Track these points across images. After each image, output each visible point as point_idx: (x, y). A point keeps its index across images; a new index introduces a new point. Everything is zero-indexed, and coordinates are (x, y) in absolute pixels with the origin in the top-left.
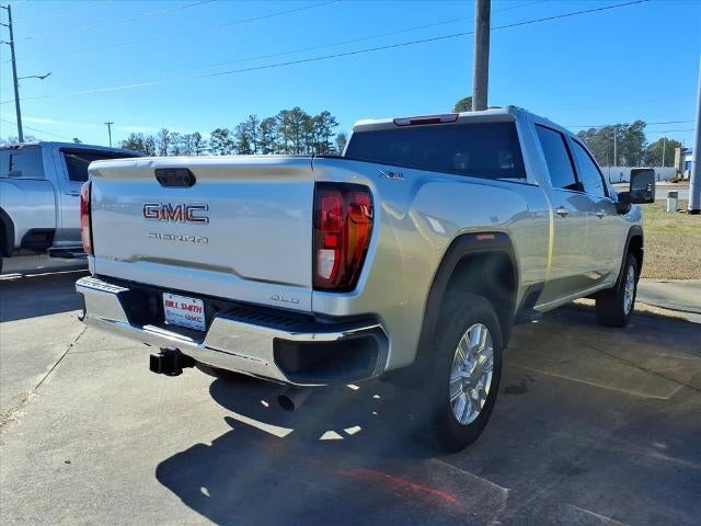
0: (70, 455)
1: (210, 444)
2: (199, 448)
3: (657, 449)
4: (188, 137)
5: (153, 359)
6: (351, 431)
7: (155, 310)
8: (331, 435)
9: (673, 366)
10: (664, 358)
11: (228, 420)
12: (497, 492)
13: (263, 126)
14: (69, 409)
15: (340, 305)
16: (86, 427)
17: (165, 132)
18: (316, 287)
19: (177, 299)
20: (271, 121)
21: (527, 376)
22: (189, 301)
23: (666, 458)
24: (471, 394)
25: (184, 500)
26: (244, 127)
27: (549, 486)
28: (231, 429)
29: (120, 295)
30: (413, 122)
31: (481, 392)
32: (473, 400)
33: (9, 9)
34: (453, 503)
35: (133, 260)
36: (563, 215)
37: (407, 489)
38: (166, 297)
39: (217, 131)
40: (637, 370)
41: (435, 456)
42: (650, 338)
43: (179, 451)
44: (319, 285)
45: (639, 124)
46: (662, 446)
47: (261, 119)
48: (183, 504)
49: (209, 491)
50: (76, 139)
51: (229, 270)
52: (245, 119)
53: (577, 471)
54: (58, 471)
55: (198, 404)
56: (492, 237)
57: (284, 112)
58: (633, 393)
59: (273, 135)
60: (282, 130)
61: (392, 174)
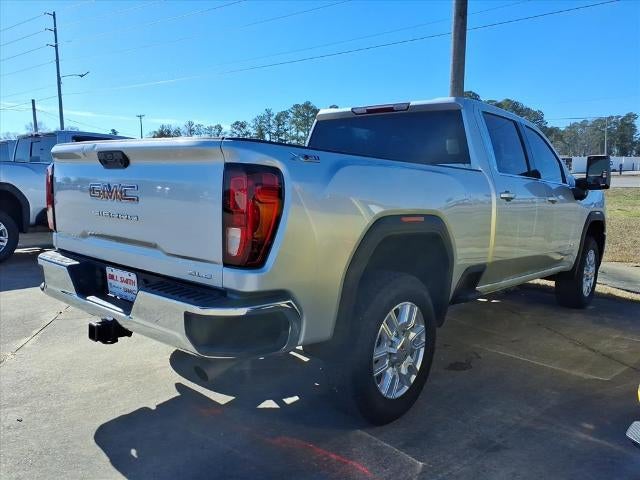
0: (23, 414)
1: (153, 408)
2: (144, 411)
3: (583, 430)
4: (210, 129)
5: (91, 327)
6: (289, 401)
7: (99, 282)
8: (269, 404)
9: (623, 348)
10: (617, 339)
11: (179, 386)
12: (413, 465)
13: (278, 118)
14: (38, 370)
15: (250, 282)
16: (48, 389)
17: (191, 124)
18: (226, 265)
19: (117, 273)
20: (285, 114)
21: (475, 353)
22: (125, 275)
23: (591, 439)
24: (399, 370)
25: (111, 461)
26: (261, 119)
27: (465, 462)
28: (178, 394)
29: (71, 268)
30: (370, 111)
31: (411, 369)
32: (400, 375)
33: (54, 15)
34: (365, 474)
35: (84, 236)
36: (508, 199)
37: (325, 459)
38: (109, 270)
39: (237, 123)
40: (586, 351)
41: (362, 428)
42: (607, 320)
43: (124, 413)
44: (229, 262)
45: (631, 116)
46: (591, 427)
47: (276, 112)
48: (110, 464)
49: (137, 454)
50: (113, 130)
51: (155, 246)
52: (262, 112)
53: (497, 448)
54: (9, 428)
55: (155, 370)
56: (422, 219)
57: (296, 106)
58: (575, 373)
59: (286, 127)
60: (294, 122)
61: (306, 157)
